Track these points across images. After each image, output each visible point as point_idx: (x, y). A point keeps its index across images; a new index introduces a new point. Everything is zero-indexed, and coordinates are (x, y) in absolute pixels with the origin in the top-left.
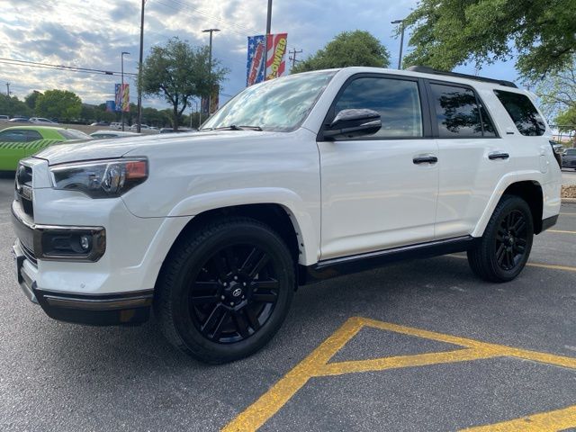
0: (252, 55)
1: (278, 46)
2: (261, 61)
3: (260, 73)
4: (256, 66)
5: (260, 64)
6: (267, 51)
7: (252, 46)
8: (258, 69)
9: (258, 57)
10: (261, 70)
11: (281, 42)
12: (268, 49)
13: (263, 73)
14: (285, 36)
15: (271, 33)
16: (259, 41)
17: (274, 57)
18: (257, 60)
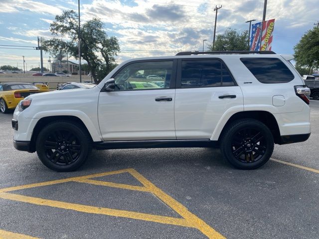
0: (254, 35)
1: (269, 27)
2: (258, 37)
3: (258, 45)
4: (256, 41)
5: (258, 39)
6: (262, 31)
7: (254, 30)
8: (257, 42)
9: (257, 35)
10: (259, 43)
11: (270, 25)
12: (263, 30)
13: (259, 44)
14: (273, 21)
15: (266, 20)
16: (258, 26)
17: (266, 34)
18: (256, 37)
